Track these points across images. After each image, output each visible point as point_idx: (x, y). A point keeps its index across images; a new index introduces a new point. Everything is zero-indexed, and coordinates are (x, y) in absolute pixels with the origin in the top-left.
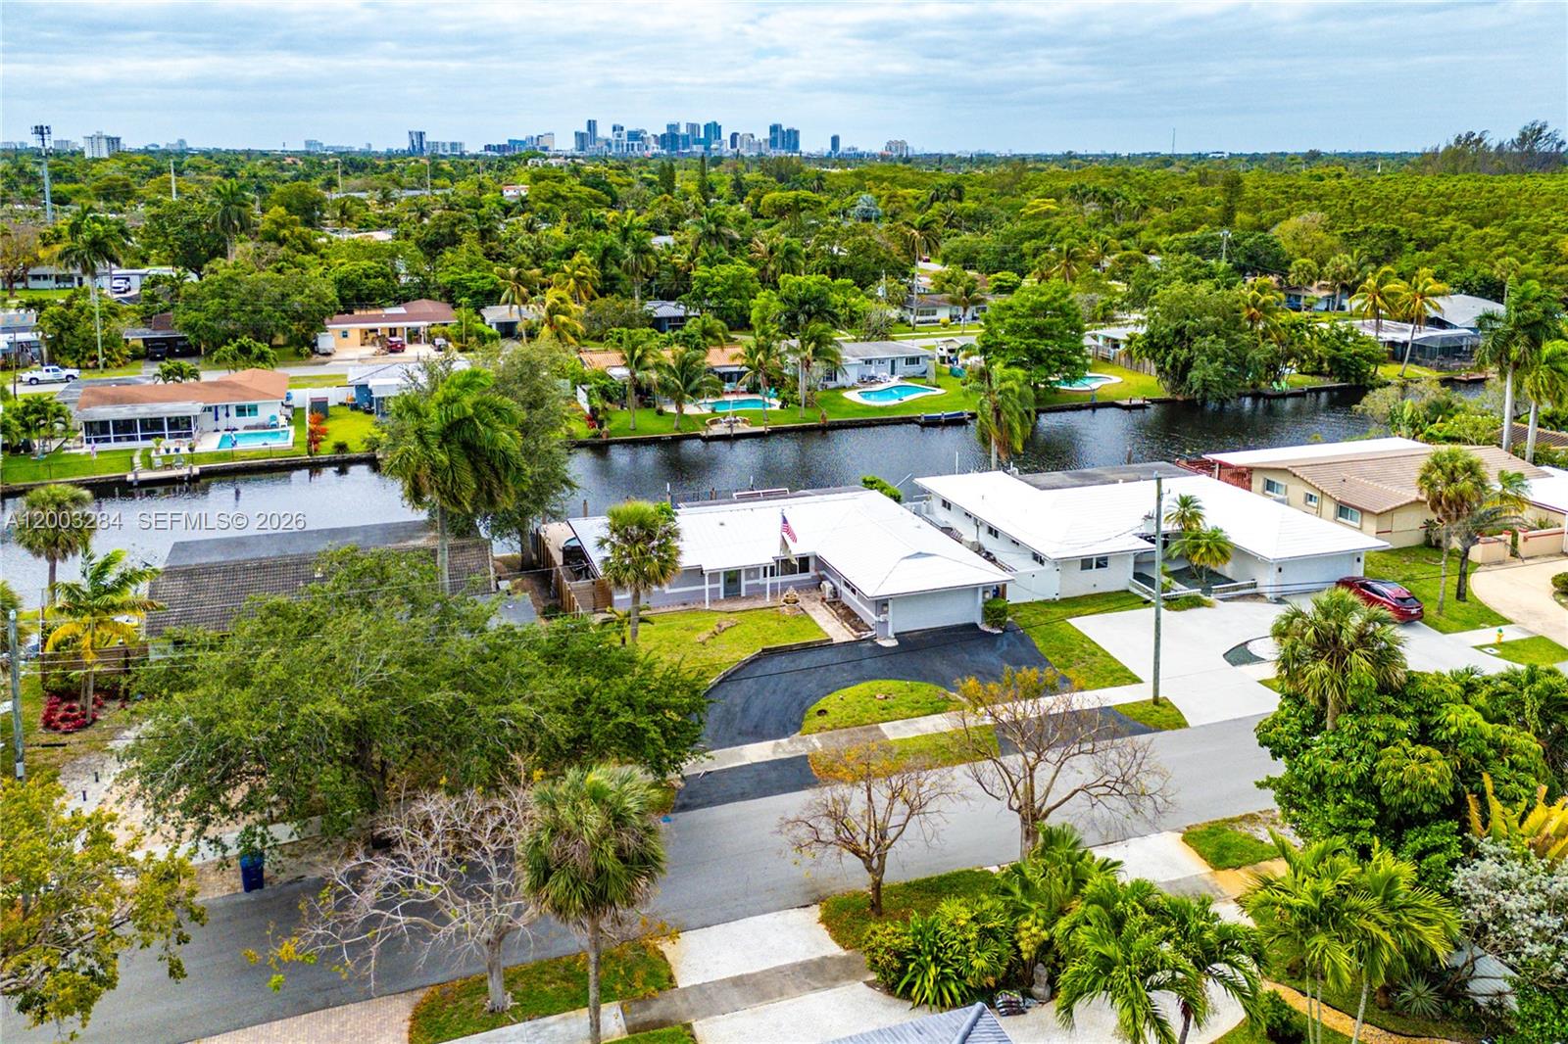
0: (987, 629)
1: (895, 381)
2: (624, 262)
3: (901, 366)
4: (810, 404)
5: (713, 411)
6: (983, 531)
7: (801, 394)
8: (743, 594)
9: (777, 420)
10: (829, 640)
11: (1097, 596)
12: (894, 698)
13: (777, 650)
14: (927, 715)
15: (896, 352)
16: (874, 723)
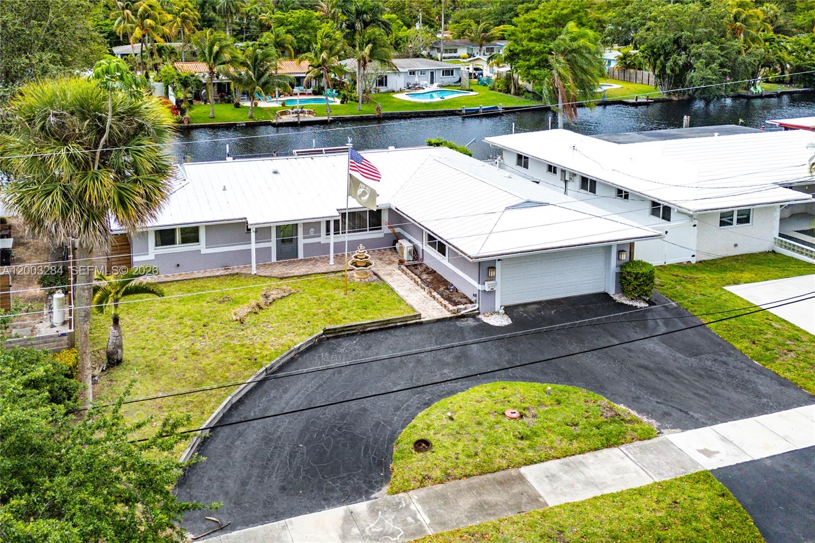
0: (627, 302)
1: (435, 87)
2: (217, 7)
3: (438, 76)
4: (366, 101)
5: (283, 105)
6: (573, 186)
7: (358, 92)
8: (301, 256)
9: (338, 112)
10: (415, 316)
11: (740, 258)
12: (534, 416)
13: (344, 331)
14: (596, 449)
15: (434, 65)
16: (513, 467)
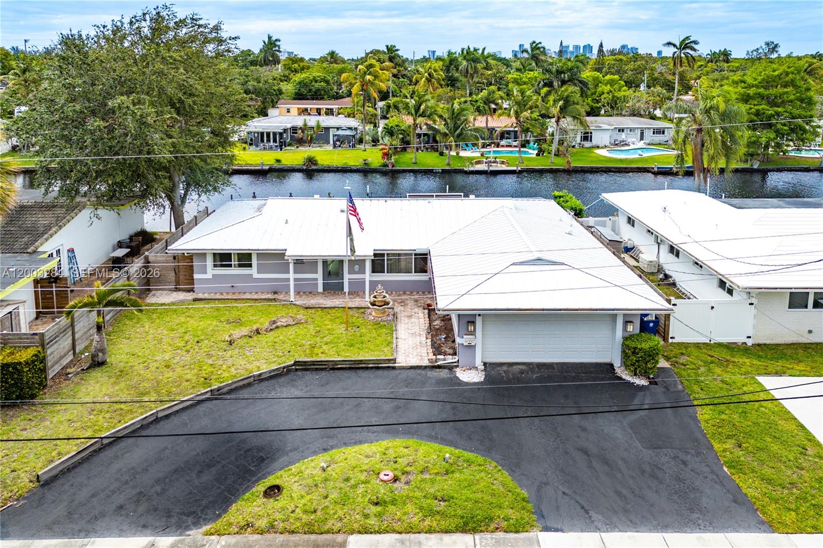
0: (627, 376)
1: (641, 144)
3: (649, 135)
5: (482, 155)
6: (664, 249)
7: (554, 146)
8: (346, 289)
9: (531, 163)
10: (389, 360)
11: (813, 346)
12: (407, 483)
13: (314, 365)
14: (447, 532)
15: (645, 124)
16: (344, 533)
